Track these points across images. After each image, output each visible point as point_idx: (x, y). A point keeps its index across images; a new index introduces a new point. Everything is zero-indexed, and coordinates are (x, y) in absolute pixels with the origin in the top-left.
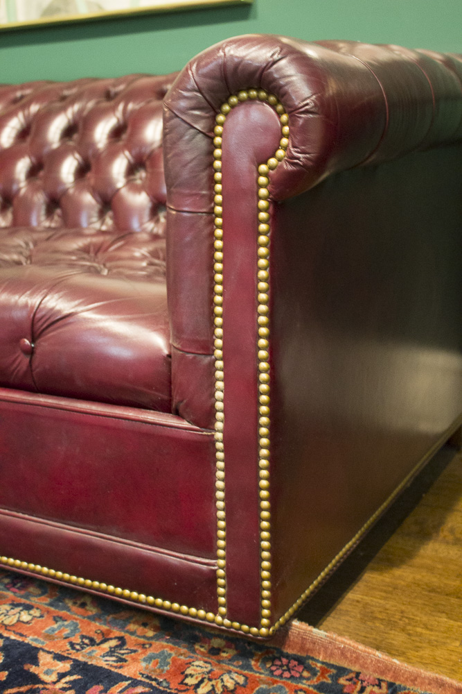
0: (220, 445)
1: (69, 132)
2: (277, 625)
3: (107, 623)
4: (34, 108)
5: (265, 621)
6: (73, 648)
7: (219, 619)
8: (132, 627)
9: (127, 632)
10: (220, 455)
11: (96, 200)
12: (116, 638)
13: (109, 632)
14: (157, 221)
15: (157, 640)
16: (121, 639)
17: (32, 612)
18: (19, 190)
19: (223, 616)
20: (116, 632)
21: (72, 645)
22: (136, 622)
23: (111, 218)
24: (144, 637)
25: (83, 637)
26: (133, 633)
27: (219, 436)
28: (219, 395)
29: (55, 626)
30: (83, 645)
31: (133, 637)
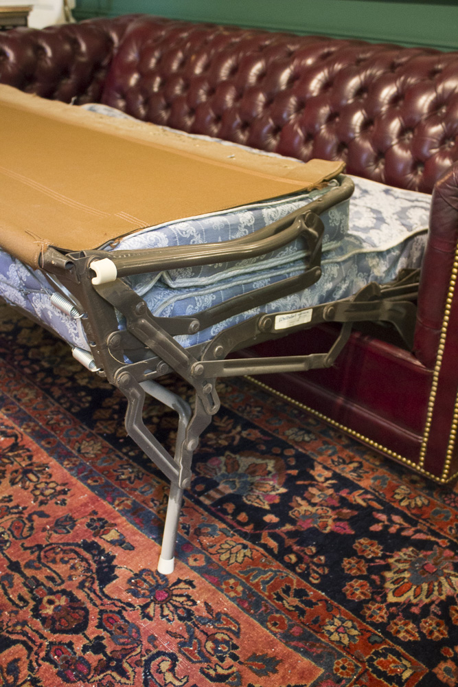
0: (436, 379)
1: (360, 91)
2: (451, 478)
3: (352, 451)
4: (338, 67)
5: (445, 476)
6: (334, 464)
7: (418, 468)
8: (367, 457)
9: (365, 459)
10: (435, 384)
11: (374, 150)
12: (357, 462)
13: (354, 457)
14: (416, 174)
15: (382, 467)
16: (360, 463)
17: (311, 435)
18: (320, 130)
19: (421, 467)
20: (358, 458)
21: (333, 461)
22: (369, 455)
23: (383, 164)
24: (374, 464)
25: (339, 457)
26: (367, 460)
27: (437, 373)
28: (440, 352)
29: (324, 447)
30: (339, 463)
31: (367, 463)
